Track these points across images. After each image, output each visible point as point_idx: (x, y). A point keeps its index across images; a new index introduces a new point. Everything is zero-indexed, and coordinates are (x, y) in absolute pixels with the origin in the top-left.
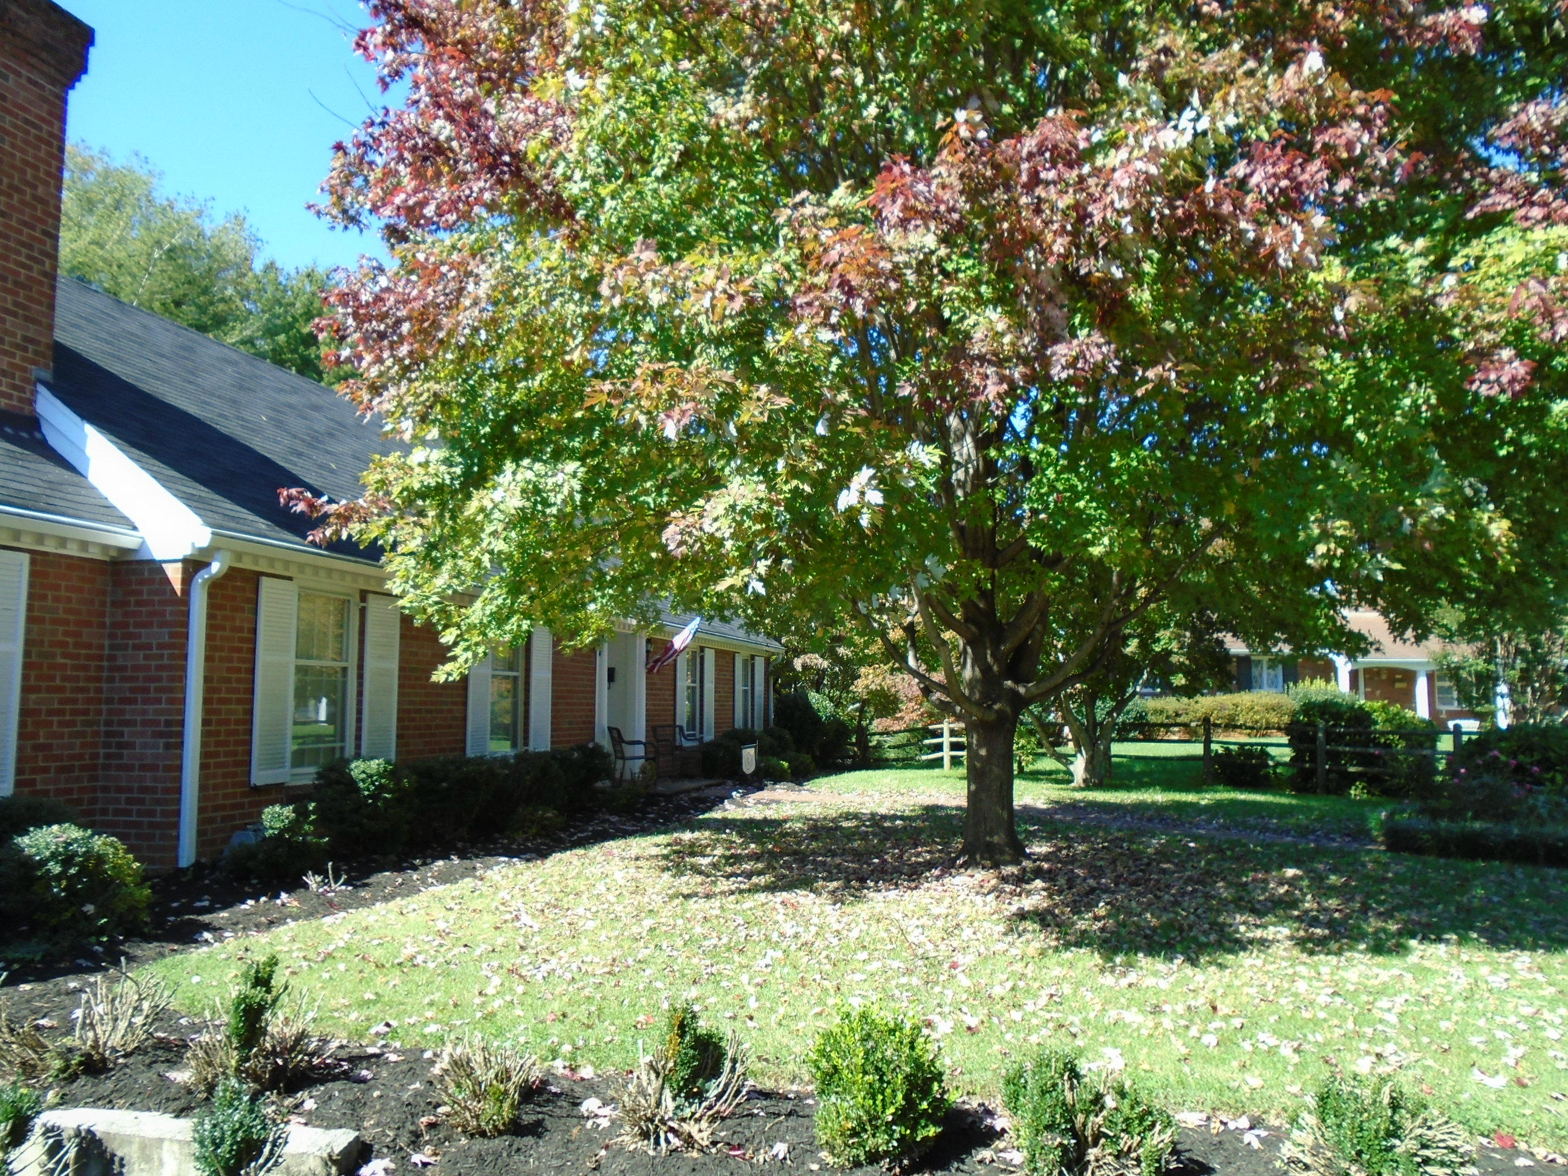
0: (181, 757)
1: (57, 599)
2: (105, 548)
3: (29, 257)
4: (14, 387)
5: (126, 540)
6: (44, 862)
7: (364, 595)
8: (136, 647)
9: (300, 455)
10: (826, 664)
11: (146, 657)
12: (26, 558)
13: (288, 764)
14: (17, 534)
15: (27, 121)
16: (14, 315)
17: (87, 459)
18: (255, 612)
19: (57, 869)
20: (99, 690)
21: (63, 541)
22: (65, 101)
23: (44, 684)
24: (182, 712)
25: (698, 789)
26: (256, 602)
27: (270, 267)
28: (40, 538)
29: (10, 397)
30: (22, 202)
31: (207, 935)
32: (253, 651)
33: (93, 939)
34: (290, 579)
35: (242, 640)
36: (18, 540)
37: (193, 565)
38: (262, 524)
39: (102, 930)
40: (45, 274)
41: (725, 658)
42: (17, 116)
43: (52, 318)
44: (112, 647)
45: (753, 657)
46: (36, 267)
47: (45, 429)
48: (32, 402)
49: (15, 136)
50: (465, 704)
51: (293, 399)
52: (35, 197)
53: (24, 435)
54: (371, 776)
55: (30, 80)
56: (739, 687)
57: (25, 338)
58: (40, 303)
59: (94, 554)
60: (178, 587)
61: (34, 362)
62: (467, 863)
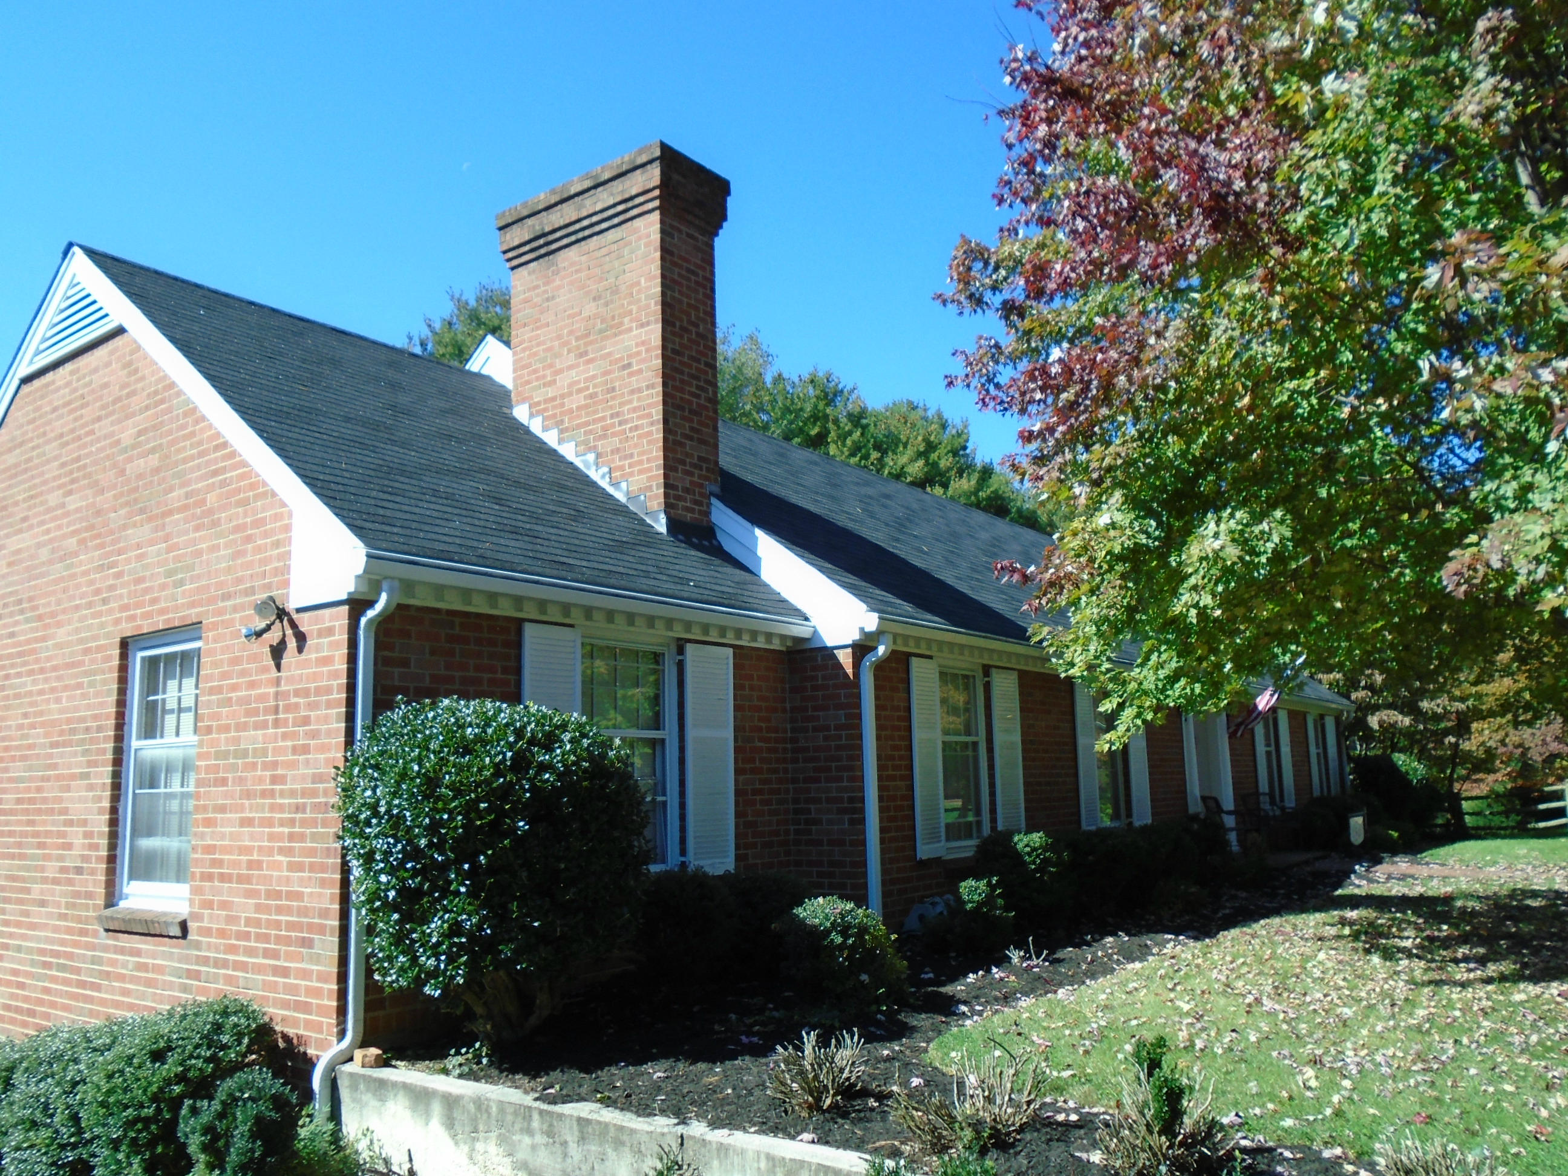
0: (864, 832)
1: (752, 688)
2: (783, 637)
3: (698, 387)
4: (696, 502)
5: (800, 630)
6: (827, 932)
7: (987, 670)
8: (815, 729)
9: (897, 540)
10: (1407, 721)
11: (826, 738)
12: (730, 651)
13: (943, 838)
14: (723, 631)
15: (688, 270)
16: (691, 439)
17: (759, 559)
18: (908, 691)
19: (839, 940)
20: (786, 771)
21: (754, 635)
22: (712, 247)
23: (748, 766)
24: (862, 789)
25: (1307, 863)
26: (907, 681)
27: (779, 379)
28: (739, 633)
29: (692, 511)
30: (690, 340)
31: (964, 1008)
32: (909, 729)
33: (874, 1008)
34: (930, 657)
35: (899, 718)
36: (724, 636)
37: (861, 649)
38: (908, 608)
39: (878, 1001)
40: (709, 400)
41: (1297, 719)
42: (681, 267)
43: (716, 438)
44: (793, 730)
45: (1322, 717)
46: (703, 395)
47: (720, 537)
48: (708, 514)
49: (680, 284)
50: (1076, 775)
51: (870, 491)
52: (698, 334)
53: (706, 543)
54: (1034, 849)
55: (688, 235)
56: (1313, 750)
57: (700, 458)
58: (707, 426)
59: (776, 645)
60: (849, 671)
61: (707, 479)
62: (1136, 940)
